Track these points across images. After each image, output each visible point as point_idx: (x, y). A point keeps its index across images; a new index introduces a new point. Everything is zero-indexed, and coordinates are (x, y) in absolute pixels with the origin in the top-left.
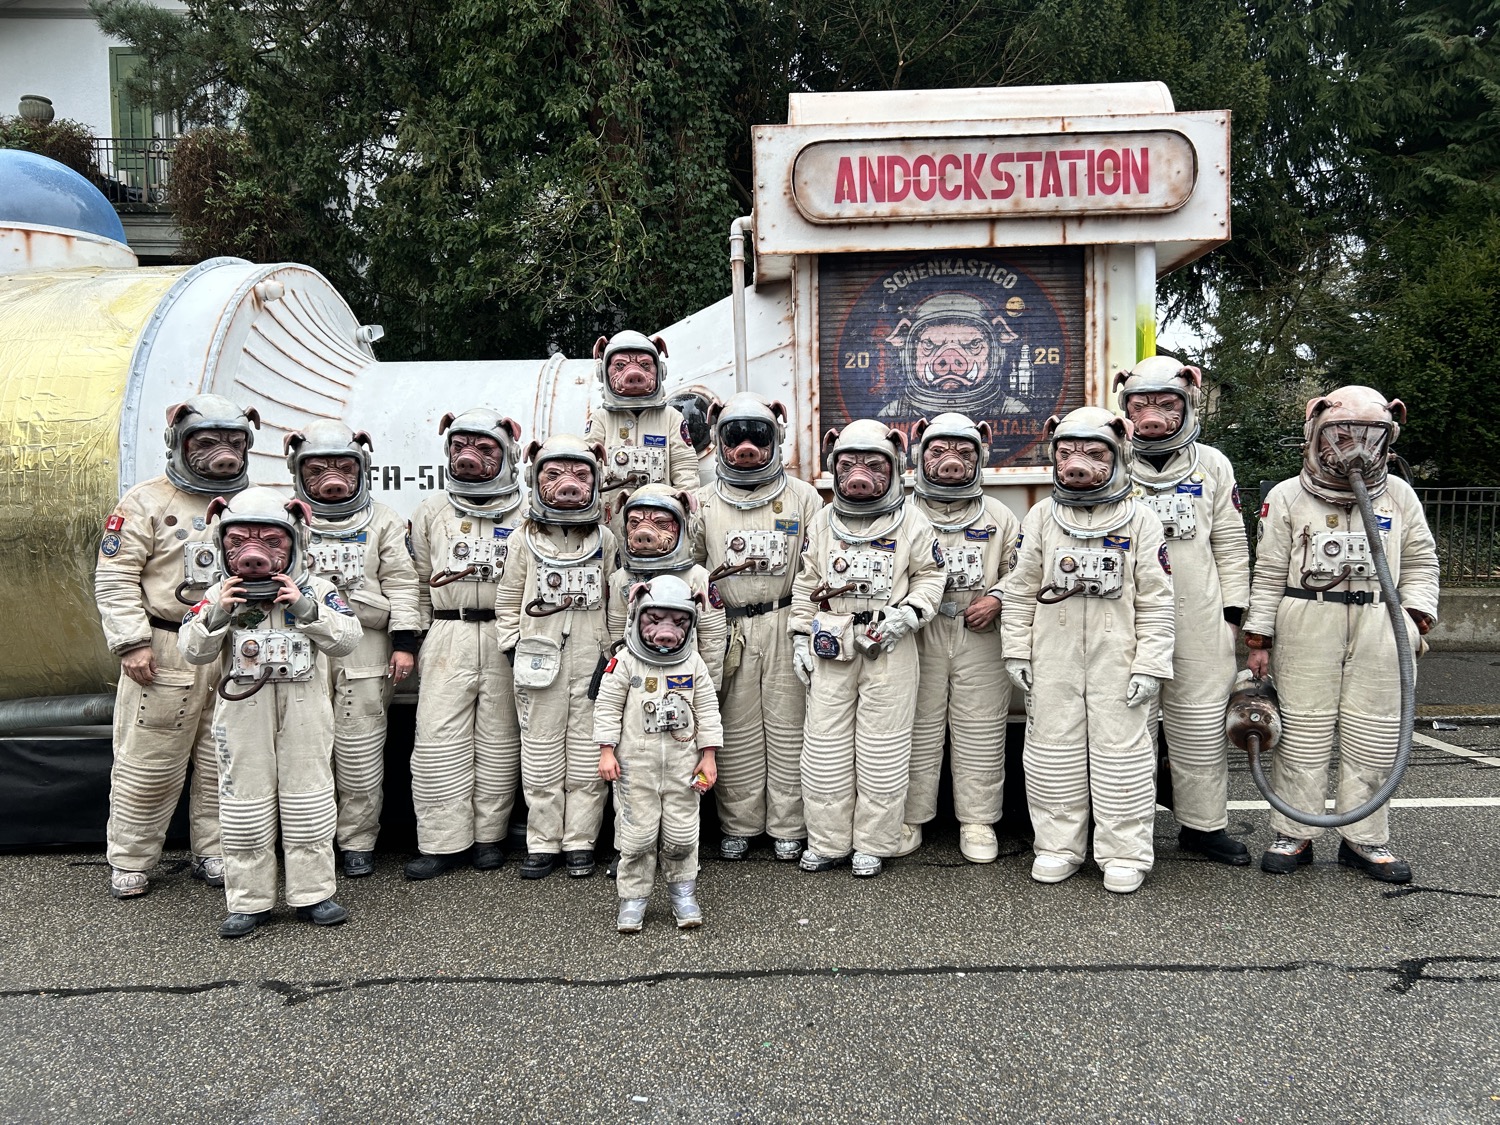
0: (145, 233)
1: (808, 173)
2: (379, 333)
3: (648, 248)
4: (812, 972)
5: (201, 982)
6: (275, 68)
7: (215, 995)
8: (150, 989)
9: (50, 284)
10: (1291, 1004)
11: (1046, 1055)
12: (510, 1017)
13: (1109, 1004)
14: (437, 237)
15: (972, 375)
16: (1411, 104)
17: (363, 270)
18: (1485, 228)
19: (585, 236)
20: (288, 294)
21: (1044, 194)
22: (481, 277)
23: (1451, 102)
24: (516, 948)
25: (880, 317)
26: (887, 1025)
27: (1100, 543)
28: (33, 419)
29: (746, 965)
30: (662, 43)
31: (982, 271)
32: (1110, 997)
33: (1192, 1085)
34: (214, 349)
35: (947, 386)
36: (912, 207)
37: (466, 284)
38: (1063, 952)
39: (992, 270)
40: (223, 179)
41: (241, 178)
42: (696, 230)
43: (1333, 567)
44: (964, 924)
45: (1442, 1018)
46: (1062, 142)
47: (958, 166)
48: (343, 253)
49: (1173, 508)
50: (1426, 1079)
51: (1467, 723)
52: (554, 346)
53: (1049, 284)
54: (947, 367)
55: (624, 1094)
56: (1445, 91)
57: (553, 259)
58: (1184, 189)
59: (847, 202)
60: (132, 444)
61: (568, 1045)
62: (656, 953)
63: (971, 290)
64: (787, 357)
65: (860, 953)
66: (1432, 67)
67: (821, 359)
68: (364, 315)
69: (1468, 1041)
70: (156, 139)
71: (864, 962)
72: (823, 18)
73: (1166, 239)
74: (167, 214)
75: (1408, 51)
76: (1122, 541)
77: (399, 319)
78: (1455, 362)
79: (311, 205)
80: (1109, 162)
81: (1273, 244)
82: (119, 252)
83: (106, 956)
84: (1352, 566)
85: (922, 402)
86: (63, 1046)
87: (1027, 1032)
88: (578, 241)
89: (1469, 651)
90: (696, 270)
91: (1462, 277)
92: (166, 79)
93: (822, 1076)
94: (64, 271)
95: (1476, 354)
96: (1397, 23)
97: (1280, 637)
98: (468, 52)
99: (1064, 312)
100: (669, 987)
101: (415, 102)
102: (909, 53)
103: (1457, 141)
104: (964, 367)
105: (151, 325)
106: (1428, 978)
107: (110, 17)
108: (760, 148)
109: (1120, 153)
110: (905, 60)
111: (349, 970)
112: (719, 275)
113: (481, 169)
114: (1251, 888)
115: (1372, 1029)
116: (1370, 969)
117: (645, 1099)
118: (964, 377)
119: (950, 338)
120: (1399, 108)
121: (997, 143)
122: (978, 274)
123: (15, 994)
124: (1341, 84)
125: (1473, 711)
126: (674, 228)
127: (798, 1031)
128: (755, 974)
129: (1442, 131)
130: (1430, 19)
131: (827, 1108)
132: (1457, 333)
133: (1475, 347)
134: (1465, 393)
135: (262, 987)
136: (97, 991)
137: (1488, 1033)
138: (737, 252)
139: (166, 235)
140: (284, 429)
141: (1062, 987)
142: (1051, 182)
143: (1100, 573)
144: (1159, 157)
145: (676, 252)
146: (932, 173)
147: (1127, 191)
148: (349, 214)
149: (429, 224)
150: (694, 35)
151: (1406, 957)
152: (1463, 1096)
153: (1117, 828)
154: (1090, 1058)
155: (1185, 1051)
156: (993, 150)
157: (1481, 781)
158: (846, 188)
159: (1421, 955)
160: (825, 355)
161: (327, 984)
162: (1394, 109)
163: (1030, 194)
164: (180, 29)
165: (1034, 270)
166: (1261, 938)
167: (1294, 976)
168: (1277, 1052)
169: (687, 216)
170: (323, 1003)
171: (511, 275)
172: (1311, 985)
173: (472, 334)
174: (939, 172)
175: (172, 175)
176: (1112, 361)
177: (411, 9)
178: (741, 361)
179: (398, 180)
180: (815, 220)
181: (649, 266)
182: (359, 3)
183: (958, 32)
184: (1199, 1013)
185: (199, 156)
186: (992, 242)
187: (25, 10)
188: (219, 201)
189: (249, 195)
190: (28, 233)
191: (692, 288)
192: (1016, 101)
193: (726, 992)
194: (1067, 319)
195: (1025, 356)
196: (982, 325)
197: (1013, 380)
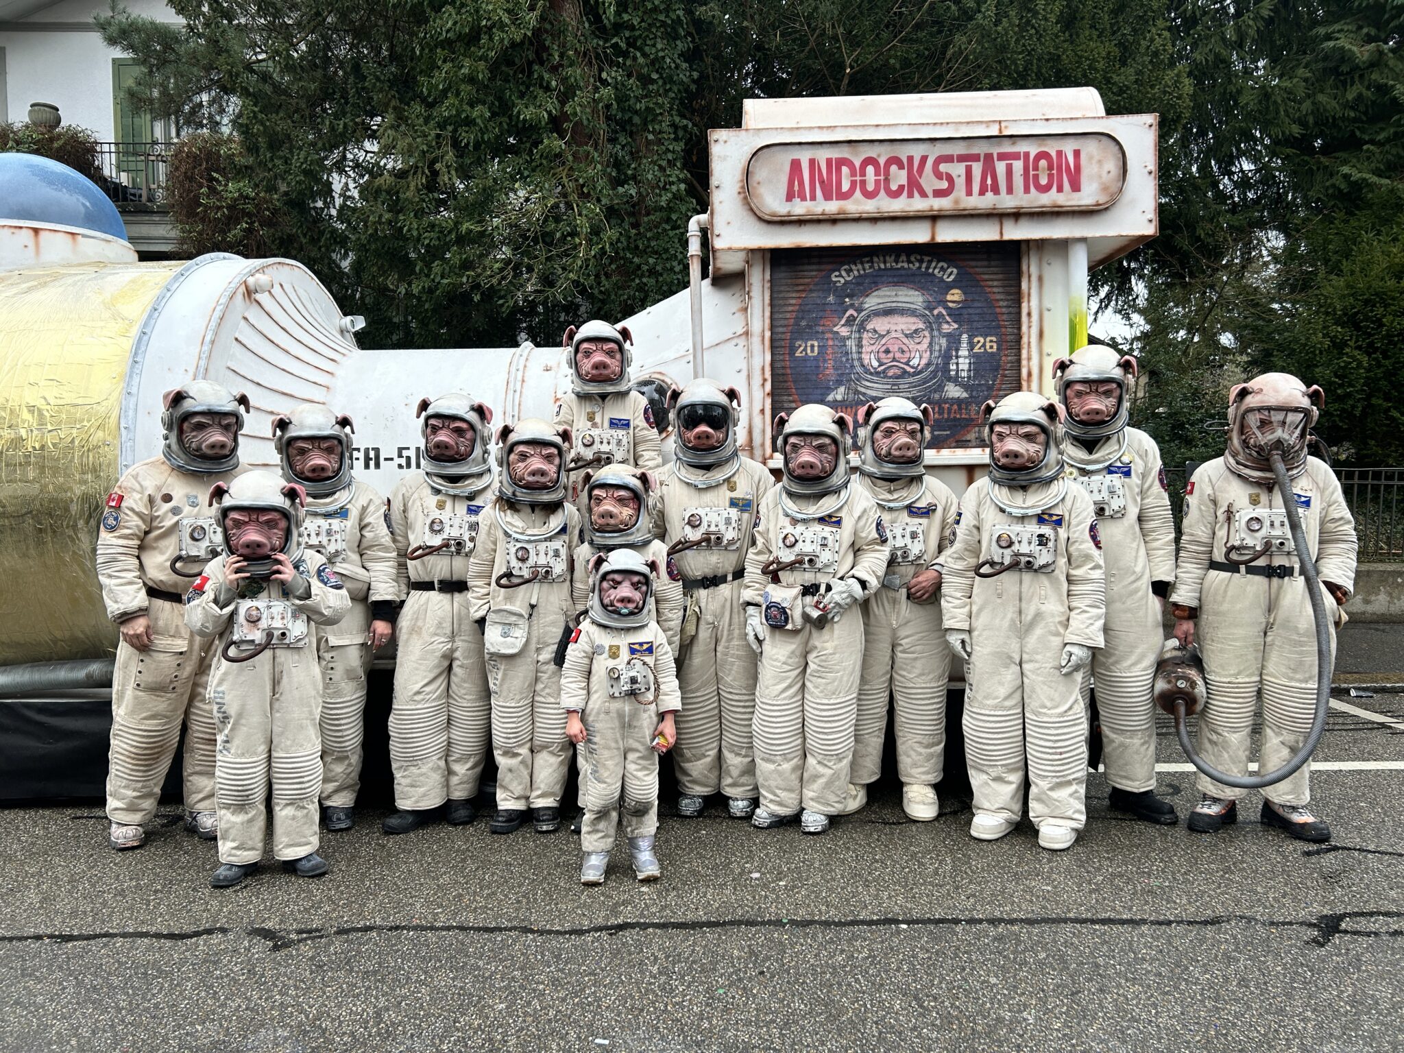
0: (145, 230)
1: (760, 174)
2: (360, 323)
3: (611, 244)
4: (763, 923)
5: (193, 928)
6: (265, 77)
7: (205, 941)
8: (145, 935)
9: (56, 277)
10: (1216, 956)
11: (984, 1003)
12: (481, 963)
13: (1044, 955)
14: (415, 233)
15: (915, 362)
16: (1328, 107)
17: (346, 264)
19: (553, 233)
20: (277, 287)
21: (982, 192)
22: (457, 271)
23: (1366, 106)
24: (486, 899)
25: (828, 308)
26: (834, 973)
27: (1035, 521)
28: (40, 403)
29: (701, 915)
30: (624, 54)
31: (924, 265)
32: (1045, 948)
33: (1123, 1033)
34: (208, 338)
35: (890, 374)
36: (858, 205)
37: (442, 277)
38: (1000, 905)
39: (933, 264)
40: (217, 180)
41: (233, 179)
42: (656, 227)
43: (1255, 542)
44: (906, 878)
45: (1359, 970)
46: (999, 145)
47: (901, 167)
48: (327, 249)
49: (1104, 488)
50: (1344, 1028)
51: (1383, 690)
52: (523, 335)
53: (986, 277)
54: (891, 355)
55: (587, 1037)
56: (1360, 96)
57: (522, 254)
58: (1114, 189)
59: (797, 200)
60: (132, 427)
61: (534, 990)
62: (616, 905)
63: (914, 282)
64: (741, 346)
65: (809, 905)
66: (1348, 73)
67: (772, 347)
68: (347, 306)
69: (1384, 992)
70: (155, 143)
71: (813, 914)
72: (775, 29)
73: (1097, 235)
74: (166, 213)
75: (1325, 58)
76: (1055, 518)
77: (379, 310)
78: (1370, 350)
79: (298, 203)
80: (1043, 163)
81: (1198, 239)
82: (121, 249)
83: (104, 904)
84: (1274, 541)
85: (867, 387)
86: (64, 988)
87: (966, 981)
88: (546, 238)
89: (1385, 623)
90: (656, 264)
91: (1376, 270)
92: (164, 87)
93: (773, 1021)
94: (70, 266)
95: (1391, 342)
96: (1314, 31)
97: (1205, 608)
98: (445, 61)
99: (1001, 303)
100: (628, 936)
101: (394, 108)
102: (856, 62)
103: (1372, 142)
104: (907, 355)
105: (150, 316)
106: (1346, 932)
107: (114, 30)
108: (716, 150)
109: (1054, 154)
110: (852, 68)
111: (331, 919)
112: (677, 269)
113: (456, 170)
114: (1178, 846)
115: (1293, 980)
116: (1290, 923)
117: (607, 1042)
118: (907, 364)
119: (893, 328)
120: (1317, 110)
121: (938, 145)
122: (920, 268)
123: (20, 939)
124: (1262, 88)
125: (1388, 680)
126: (636, 225)
127: (750, 979)
128: (710, 924)
129: (1358, 133)
130: (1346, 28)
132: (1373, 322)
133: (1389, 335)
134: (1380, 379)
135: (249, 934)
136: (96, 936)
138: (694, 247)
139: (164, 232)
140: (272, 413)
141: (999, 939)
142: (989, 182)
143: (1035, 548)
144: (1091, 158)
145: (637, 247)
146: (877, 173)
147: (1060, 190)
148: (334, 212)
149: (409, 224)
150: (654, 45)
151: (1325, 912)
153: (1051, 789)
154: (1026, 1006)
155: (1116, 1000)
156: (934, 152)
157: (1396, 746)
158: (796, 188)
159: (1340, 910)
160: (777, 344)
161: (309, 932)
162: (1312, 112)
163: (969, 193)
164: (177, 41)
165: (973, 263)
166: (1187, 893)
167: (1219, 930)
168: (1202, 1001)
169: (648, 214)
170: (306, 949)
171: (484, 269)
172: (1235, 938)
173: (448, 324)
174: (884, 172)
175: (169, 177)
176: (1046, 349)
177: (391, 22)
178: (698, 349)
179: (379, 181)
180: (767, 217)
181: (612, 260)
182: (343, 15)
183: (902, 41)
184: (1129, 964)
185: (195, 159)
186: (933, 238)
187: (34, 24)
188: (213, 201)
189: (241, 195)
190: (36, 231)
191: (652, 281)
192: (955, 106)
193: (683, 941)
194: (1004, 310)
195: (964, 345)
196: (924, 316)
197: (953, 367)
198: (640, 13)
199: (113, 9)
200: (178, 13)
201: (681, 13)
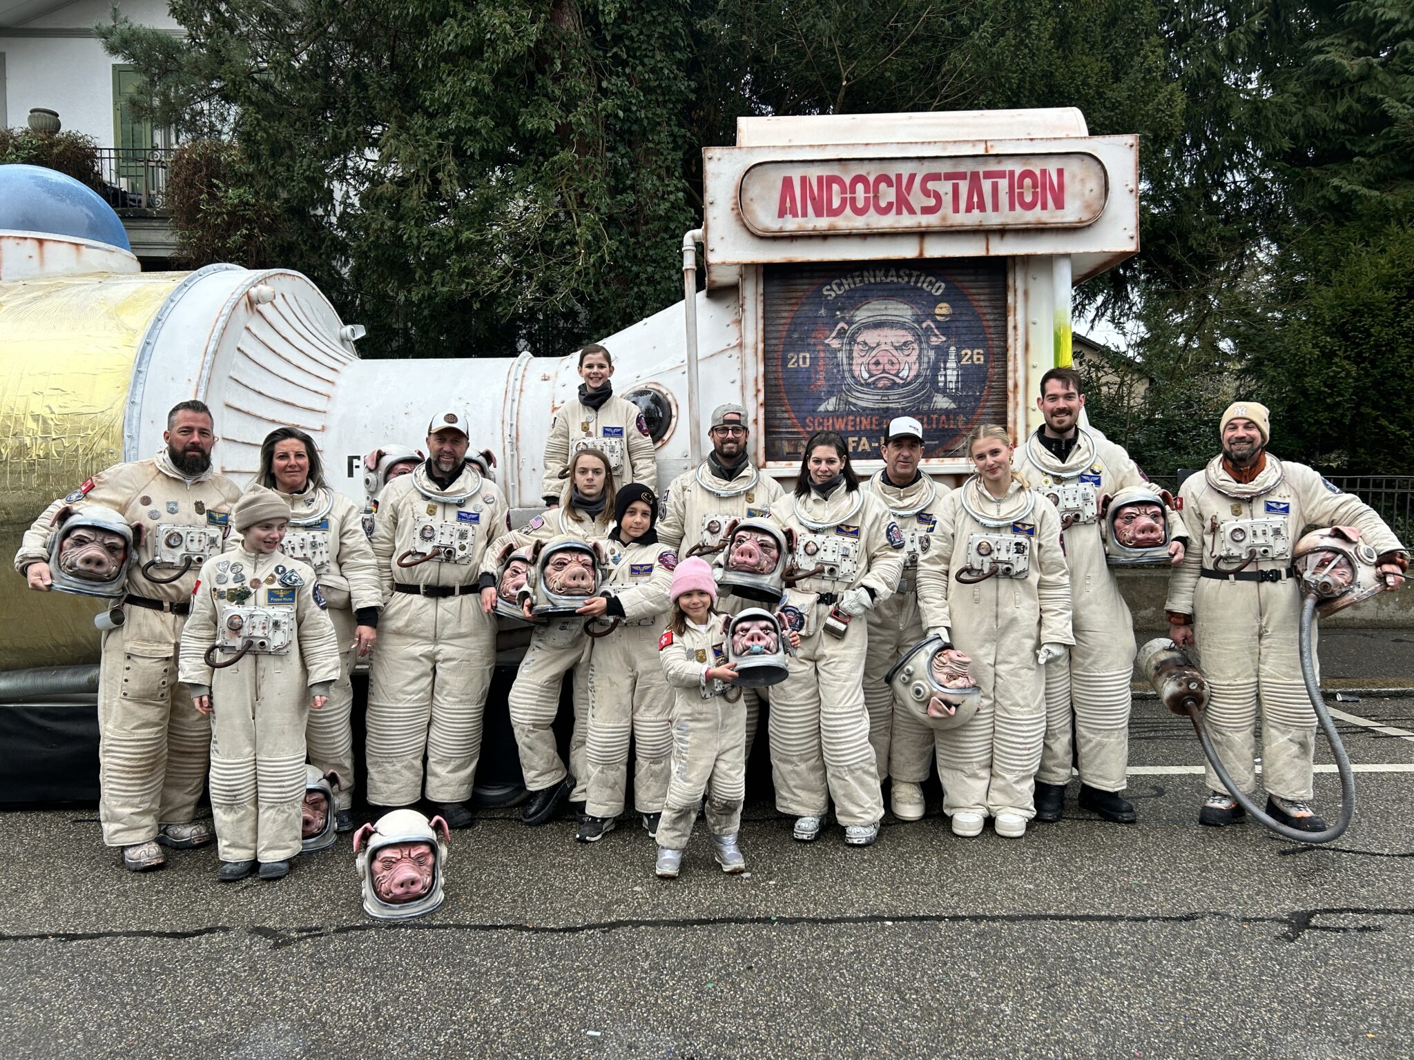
0: (144, 236)
1: (753, 191)
2: (361, 332)
3: (610, 253)
4: (752, 921)
5: (196, 927)
6: (266, 86)
7: (207, 940)
8: (148, 934)
9: (60, 288)
10: (1189, 950)
11: (964, 996)
12: (477, 960)
13: (1022, 950)
14: (415, 242)
15: (904, 374)
16: (1318, 120)
17: (345, 272)
18: (1387, 235)
19: (552, 241)
20: (279, 297)
21: (969, 210)
22: (456, 278)
23: (1356, 118)
24: (483, 898)
25: (820, 321)
26: (821, 968)
27: (1009, 530)
28: (46, 413)
29: (693, 914)
30: (624, 64)
31: (913, 280)
32: (1024, 943)
33: (1095, 1023)
34: (211, 349)
35: (881, 384)
36: (848, 221)
37: (443, 285)
38: (983, 903)
39: (922, 279)
40: (217, 187)
41: (234, 185)
42: (655, 236)
43: (1240, 551)
44: (893, 877)
45: (1326, 964)
46: (985, 163)
47: (890, 184)
48: (328, 256)
50: (1309, 1019)
51: (1369, 695)
52: (522, 343)
53: (974, 291)
54: (881, 367)
55: (579, 1029)
56: (1350, 108)
57: (521, 263)
58: (1096, 206)
59: (789, 217)
60: (135, 436)
61: (529, 985)
62: (610, 904)
63: (903, 296)
64: (735, 357)
65: (797, 904)
66: (1338, 86)
67: (765, 359)
68: (347, 317)
69: (1349, 984)
70: (154, 149)
71: (801, 912)
72: (772, 42)
73: (1081, 251)
74: (165, 219)
75: (1317, 71)
77: (380, 316)
78: (1358, 360)
79: (298, 211)
80: (1028, 181)
81: (1191, 249)
82: (125, 259)
83: (107, 904)
84: (1257, 549)
85: (858, 398)
86: (70, 985)
87: (947, 975)
88: (545, 247)
89: (1373, 628)
90: (654, 273)
91: (1364, 281)
92: (165, 95)
93: (759, 1014)
94: (74, 276)
95: (1378, 352)
96: (1305, 45)
98: (449, 75)
99: (988, 317)
100: (622, 934)
101: (396, 117)
102: (852, 73)
103: (1362, 154)
104: (897, 367)
105: (154, 327)
106: (1316, 928)
107: (114, 39)
108: (710, 168)
109: (1038, 173)
110: (848, 80)
111: (330, 918)
112: (675, 277)
113: (458, 179)
114: (1158, 846)
115: (1261, 973)
116: (1262, 919)
117: (598, 1034)
118: (897, 375)
119: (883, 340)
120: (1308, 123)
121: (926, 164)
122: (909, 282)
123: (25, 938)
124: (1255, 102)
125: (1374, 685)
126: (635, 234)
127: (739, 974)
128: (700, 922)
129: (1348, 145)
130: (1336, 42)
131: (763, 1042)
132: (1361, 332)
133: (1377, 346)
134: (1368, 388)
135: (250, 933)
136: (99, 935)
137: (1368, 977)
138: (689, 262)
139: (165, 240)
141: (981, 935)
142: (975, 199)
143: (1013, 556)
144: (1074, 177)
145: (635, 256)
146: (867, 191)
147: (1044, 207)
148: (334, 220)
149: (409, 232)
150: (653, 57)
151: (1296, 909)
152: (1342, 1034)
154: (1003, 998)
155: (1090, 993)
156: (922, 170)
157: (1377, 749)
158: (788, 204)
159: (1311, 907)
160: (770, 355)
161: (310, 930)
162: (1303, 125)
163: (956, 210)
164: (179, 50)
165: (960, 278)
166: (1165, 891)
167: (1194, 925)
168: (1173, 994)
169: (646, 223)
170: (307, 947)
171: (484, 277)
172: (1208, 933)
173: (448, 331)
174: (873, 190)
175: (169, 183)
176: (1032, 362)
177: (392, 32)
178: (693, 360)
179: (379, 190)
180: (760, 233)
181: (611, 269)
182: (345, 27)
183: (896, 55)
184: (1105, 958)
185: (195, 166)
186: (921, 253)
187: (35, 29)
188: (213, 208)
189: (241, 201)
190: (41, 242)
191: (650, 289)
192: (944, 125)
193: (674, 938)
194: (991, 323)
195: (952, 357)
196: (913, 329)
197: (941, 379)
198: (639, 26)
199: (115, 19)
200: (180, 23)
201: (679, 25)
